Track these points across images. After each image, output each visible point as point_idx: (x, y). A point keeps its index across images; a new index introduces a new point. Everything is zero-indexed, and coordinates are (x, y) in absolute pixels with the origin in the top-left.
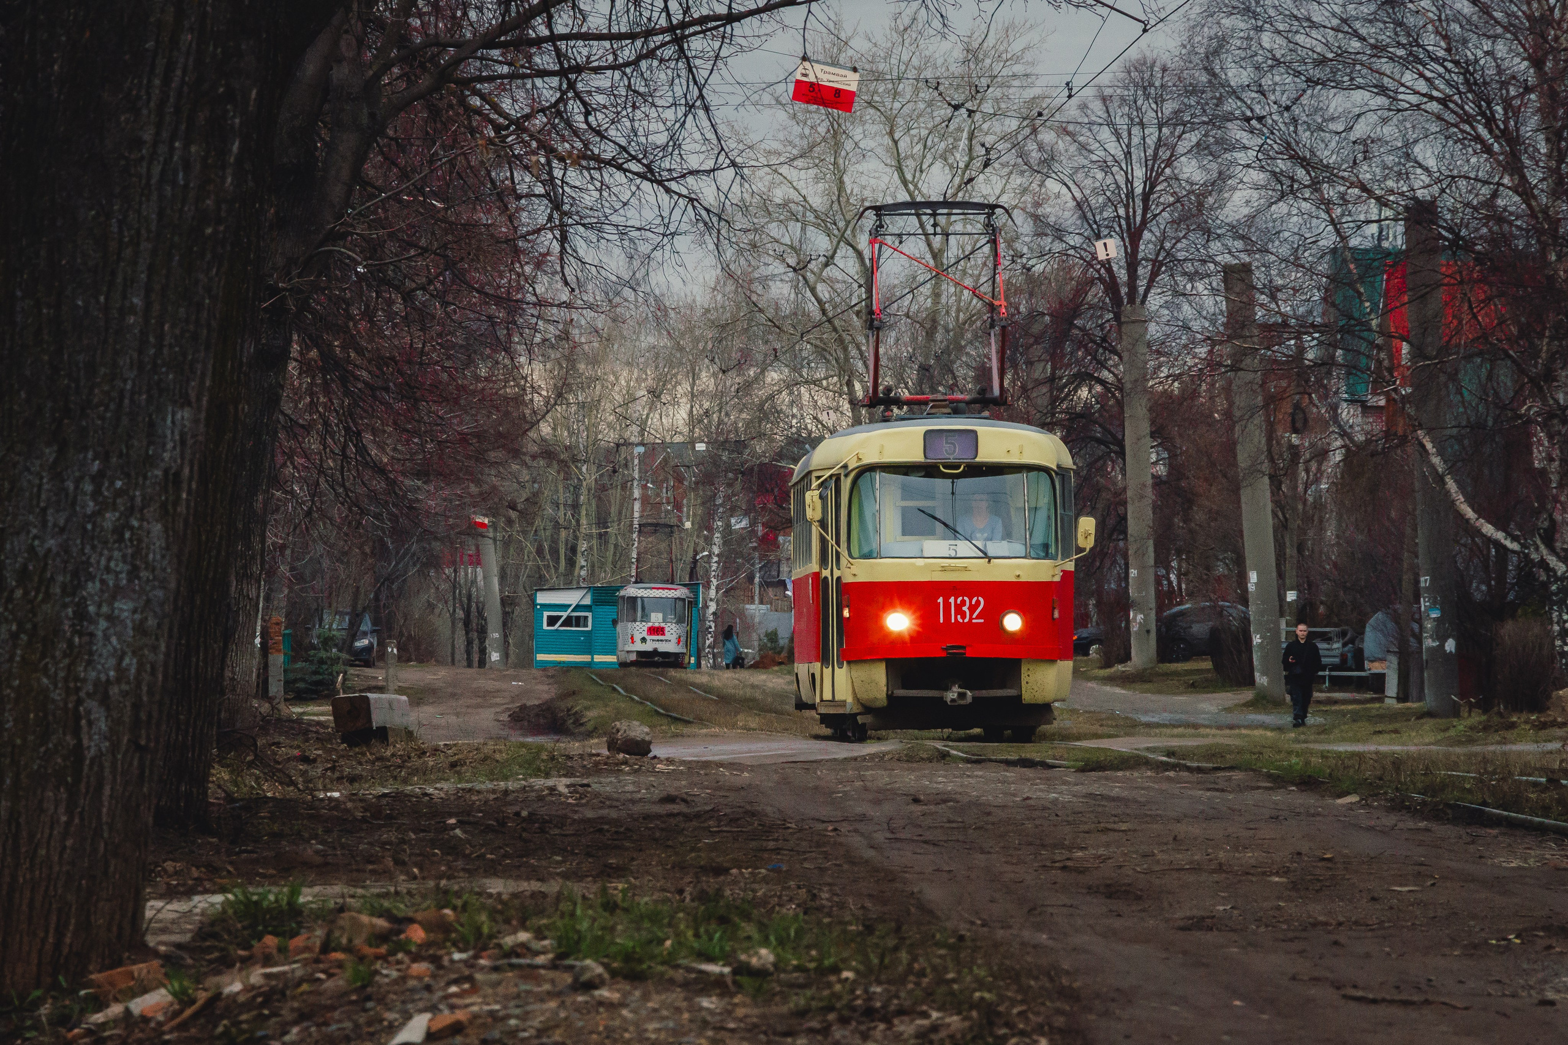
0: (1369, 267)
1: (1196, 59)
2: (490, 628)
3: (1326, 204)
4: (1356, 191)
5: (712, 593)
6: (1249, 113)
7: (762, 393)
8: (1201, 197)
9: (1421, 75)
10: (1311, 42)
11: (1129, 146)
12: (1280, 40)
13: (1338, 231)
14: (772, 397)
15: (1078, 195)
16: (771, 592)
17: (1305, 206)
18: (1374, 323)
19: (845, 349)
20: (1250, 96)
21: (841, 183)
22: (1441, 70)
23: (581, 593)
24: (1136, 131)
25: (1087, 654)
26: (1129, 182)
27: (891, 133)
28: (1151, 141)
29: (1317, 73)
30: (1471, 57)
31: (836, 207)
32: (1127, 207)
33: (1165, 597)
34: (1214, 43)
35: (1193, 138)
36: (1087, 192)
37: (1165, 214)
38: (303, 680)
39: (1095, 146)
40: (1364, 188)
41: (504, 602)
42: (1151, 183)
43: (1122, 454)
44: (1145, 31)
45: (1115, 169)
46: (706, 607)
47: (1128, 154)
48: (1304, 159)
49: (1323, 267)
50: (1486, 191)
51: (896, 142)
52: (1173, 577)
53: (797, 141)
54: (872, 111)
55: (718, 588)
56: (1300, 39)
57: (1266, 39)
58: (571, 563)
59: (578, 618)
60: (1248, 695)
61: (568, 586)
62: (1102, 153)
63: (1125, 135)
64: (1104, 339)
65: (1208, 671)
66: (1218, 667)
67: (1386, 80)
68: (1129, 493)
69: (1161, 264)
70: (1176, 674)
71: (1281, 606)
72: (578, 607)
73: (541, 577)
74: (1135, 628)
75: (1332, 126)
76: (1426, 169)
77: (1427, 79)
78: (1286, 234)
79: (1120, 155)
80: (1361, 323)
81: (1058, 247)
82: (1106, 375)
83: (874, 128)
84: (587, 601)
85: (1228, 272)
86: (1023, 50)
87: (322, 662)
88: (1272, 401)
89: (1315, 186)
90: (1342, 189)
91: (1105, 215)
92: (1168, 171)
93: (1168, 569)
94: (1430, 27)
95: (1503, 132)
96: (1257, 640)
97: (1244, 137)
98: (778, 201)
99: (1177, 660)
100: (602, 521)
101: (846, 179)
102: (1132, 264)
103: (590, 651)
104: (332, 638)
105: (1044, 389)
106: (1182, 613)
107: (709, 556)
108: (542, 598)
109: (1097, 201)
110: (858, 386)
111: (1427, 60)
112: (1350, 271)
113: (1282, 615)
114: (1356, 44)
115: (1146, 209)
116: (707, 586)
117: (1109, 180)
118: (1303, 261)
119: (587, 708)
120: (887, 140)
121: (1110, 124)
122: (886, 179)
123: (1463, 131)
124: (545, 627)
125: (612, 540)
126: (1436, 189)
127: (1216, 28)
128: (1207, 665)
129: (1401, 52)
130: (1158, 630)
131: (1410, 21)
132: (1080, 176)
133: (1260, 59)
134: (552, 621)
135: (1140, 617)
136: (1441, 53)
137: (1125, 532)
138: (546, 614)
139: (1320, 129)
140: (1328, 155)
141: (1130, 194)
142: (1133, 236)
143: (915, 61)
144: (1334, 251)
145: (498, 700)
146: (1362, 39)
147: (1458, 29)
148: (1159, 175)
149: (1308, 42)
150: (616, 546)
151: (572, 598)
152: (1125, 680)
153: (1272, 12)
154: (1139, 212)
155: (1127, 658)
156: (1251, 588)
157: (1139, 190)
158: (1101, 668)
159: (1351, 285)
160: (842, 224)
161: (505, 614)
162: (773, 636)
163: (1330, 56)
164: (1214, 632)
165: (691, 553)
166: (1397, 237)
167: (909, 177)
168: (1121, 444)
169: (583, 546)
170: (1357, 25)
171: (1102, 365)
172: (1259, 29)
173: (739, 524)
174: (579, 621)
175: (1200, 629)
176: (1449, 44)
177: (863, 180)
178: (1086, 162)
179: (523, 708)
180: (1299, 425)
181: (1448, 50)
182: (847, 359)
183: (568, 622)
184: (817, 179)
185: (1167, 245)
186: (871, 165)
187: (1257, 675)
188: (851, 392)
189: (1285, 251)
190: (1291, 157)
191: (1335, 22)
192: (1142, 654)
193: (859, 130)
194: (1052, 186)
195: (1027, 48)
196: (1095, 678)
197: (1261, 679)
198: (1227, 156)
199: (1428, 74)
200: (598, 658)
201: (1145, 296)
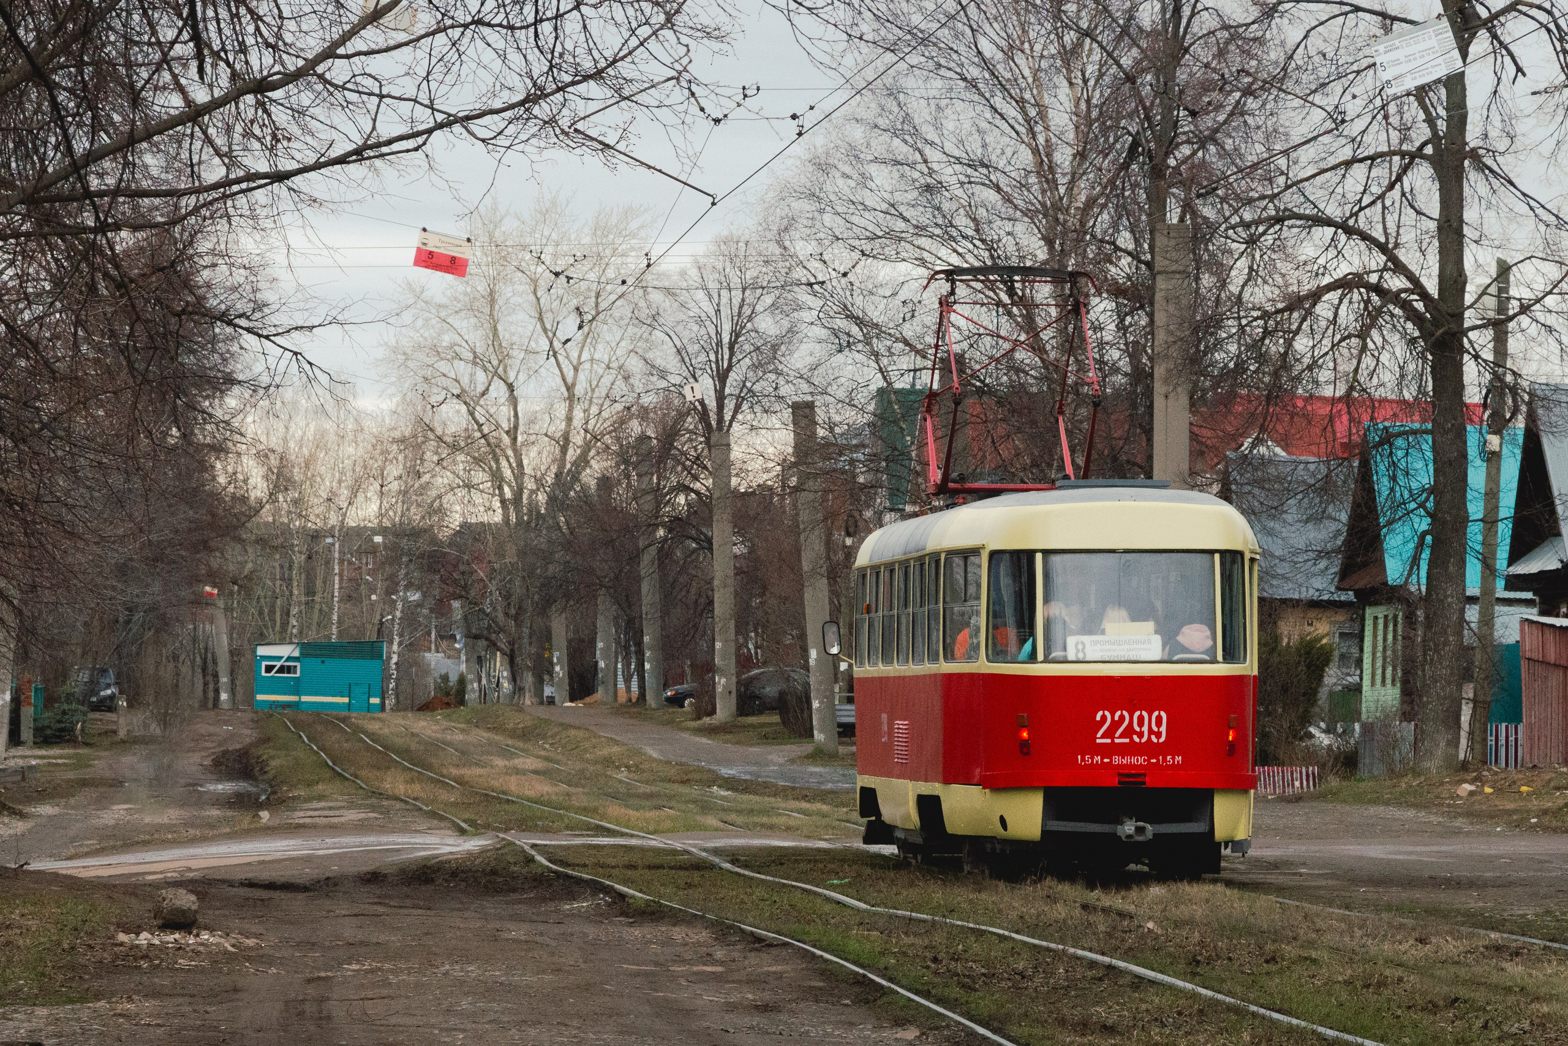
0: (911, 408)
1: (770, 235)
2: (220, 674)
3: (876, 355)
4: (901, 345)
5: (395, 647)
6: (813, 280)
7: (433, 493)
8: (775, 348)
9: (955, 251)
10: (865, 221)
11: (718, 305)
12: (838, 219)
13: (885, 378)
14: (440, 497)
15: (678, 344)
16: (444, 644)
17: (859, 357)
18: (913, 454)
19: (497, 461)
20: (815, 265)
21: (495, 330)
22: (971, 247)
23: (291, 647)
24: (724, 293)
25: (682, 706)
26: (718, 333)
27: (535, 292)
28: (736, 302)
29: (867, 247)
30: (996, 237)
31: (491, 349)
32: (716, 353)
33: (744, 662)
34: (785, 222)
35: (768, 300)
36: (685, 341)
37: (747, 360)
38: (49, 727)
39: (692, 305)
40: (906, 343)
41: (232, 653)
42: (736, 334)
43: (711, 549)
44: (713, 204)
45: (708, 323)
46: (389, 658)
47: (718, 311)
48: (858, 318)
49: (871, 407)
50: (1007, 346)
51: (538, 299)
52: (751, 646)
53: (461, 297)
54: (520, 274)
55: (400, 644)
56: (855, 219)
57: (828, 218)
58: (285, 624)
59: (289, 667)
60: (808, 748)
61: (282, 642)
62: (697, 310)
63: (715, 296)
64: (698, 458)
65: (777, 724)
66: (785, 722)
67: (925, 255)
68: (716, 583)
69: (743, 399)
70: (752, 726)
71: (836, 674)
72: (289, 659)
73: (261, 634)
74: (719, 689)
75: (881, 292)
76: (959, 329)
77: (959, 254)
78: (843, 380)
79: (712, 313)
80: (903, 454)
81: (663, 384)
82: (697, 486)
83: (521, 288)
84: (296, 654)
85: (796, 407)
86: (638, 229)
87: (64, 713)
88: (830, 516)
89: (867, 342)
90: (889, 343)
91: (699, 359)
92: (749, 325)
93: (747, 638)
94: (962, 211)
95: (1021, 298)
96: (816, 704)
97: (810, 300)
98: (445, 344)
99: (753, 714)
100: (310, 592)
101: (499, 327)
102: (720, 398)
103: (297, 693)
104: (73, 694)
105: (649, 497)
106: (756, 678)
107: (393, 620)
108: (262, 651)
109: (693, 348)
110: (506, 489)
111: (959, 238)
112: (894, 411)
113: (836, 681)
114: (900, 225)
115: (732, 354)
116: (391, 642)
117: (703, 331)
118: (856, 402)
119: (272, 758)
120: (532, 297)
121: (705, 288)
122: (531, 328)
123: (987, 297)
124: (263, 674)
125: (317, 606)
126: (965, 345)
127: (787, 209)
128: (776, 718)
129: (938, 231)
130: (738, 691)
131: (946, 206)
132: (679, 329)
133: (822, 235)
134: (269, 669)
135: (723, 680)
136: (970, 232)
137: (712, 611)
138: (264, 664)
139: (871, 293)
140: (875, 314)
141: (719, 343)
142: (722, 377)
143: (554, 236)
144: (881, 392)
145: (207, 744)
146: (905, 219)
147: (985, 213)
148: (742, 328)
149: (862, 222)
150: (321, 610)
151: (285, 651)
152: (712, 731)
153: (833, 197)
154: (726, 357)
155: (712, 712)
156: (812, 662)
157: (726, 339)
158: (693, 720)
159: (895, 422)
160: (495, 363)
161: (233, 662)
162: (445, 678)
163: (880, 234)
164: (782, 694)
165: (378, 617)
166: (931, 380)
167: (548, 326)
168: (709, 541)
169: (294, 611)
170: (902, 209)
171: (696, 478)
172: (822, 211)
173: (415, 597)
174: (289, 670)
175: (771, 691)
176: (977, 225)
177: (513, 329)
178: (684, 317)
179: (225, 753)
180: (851, 530)
181: (977, 231)
182: (498, 468)
183: (282, 670)
184: (476, 328)
185: (749, 384)
186: (521, 316)
187: (816, 732)
188: (502, 494)
189: (841, 394)
190: (847, 317)
191: (884, 206)
192: (724, 709)
193: (510, 289)
194: (658, 335)
195: (642, 227)
196: (688, 729)
197: (819, 736)
198: (795, 314)
199: (960, 250)
200: (304, 699)
201: (730, 425)
